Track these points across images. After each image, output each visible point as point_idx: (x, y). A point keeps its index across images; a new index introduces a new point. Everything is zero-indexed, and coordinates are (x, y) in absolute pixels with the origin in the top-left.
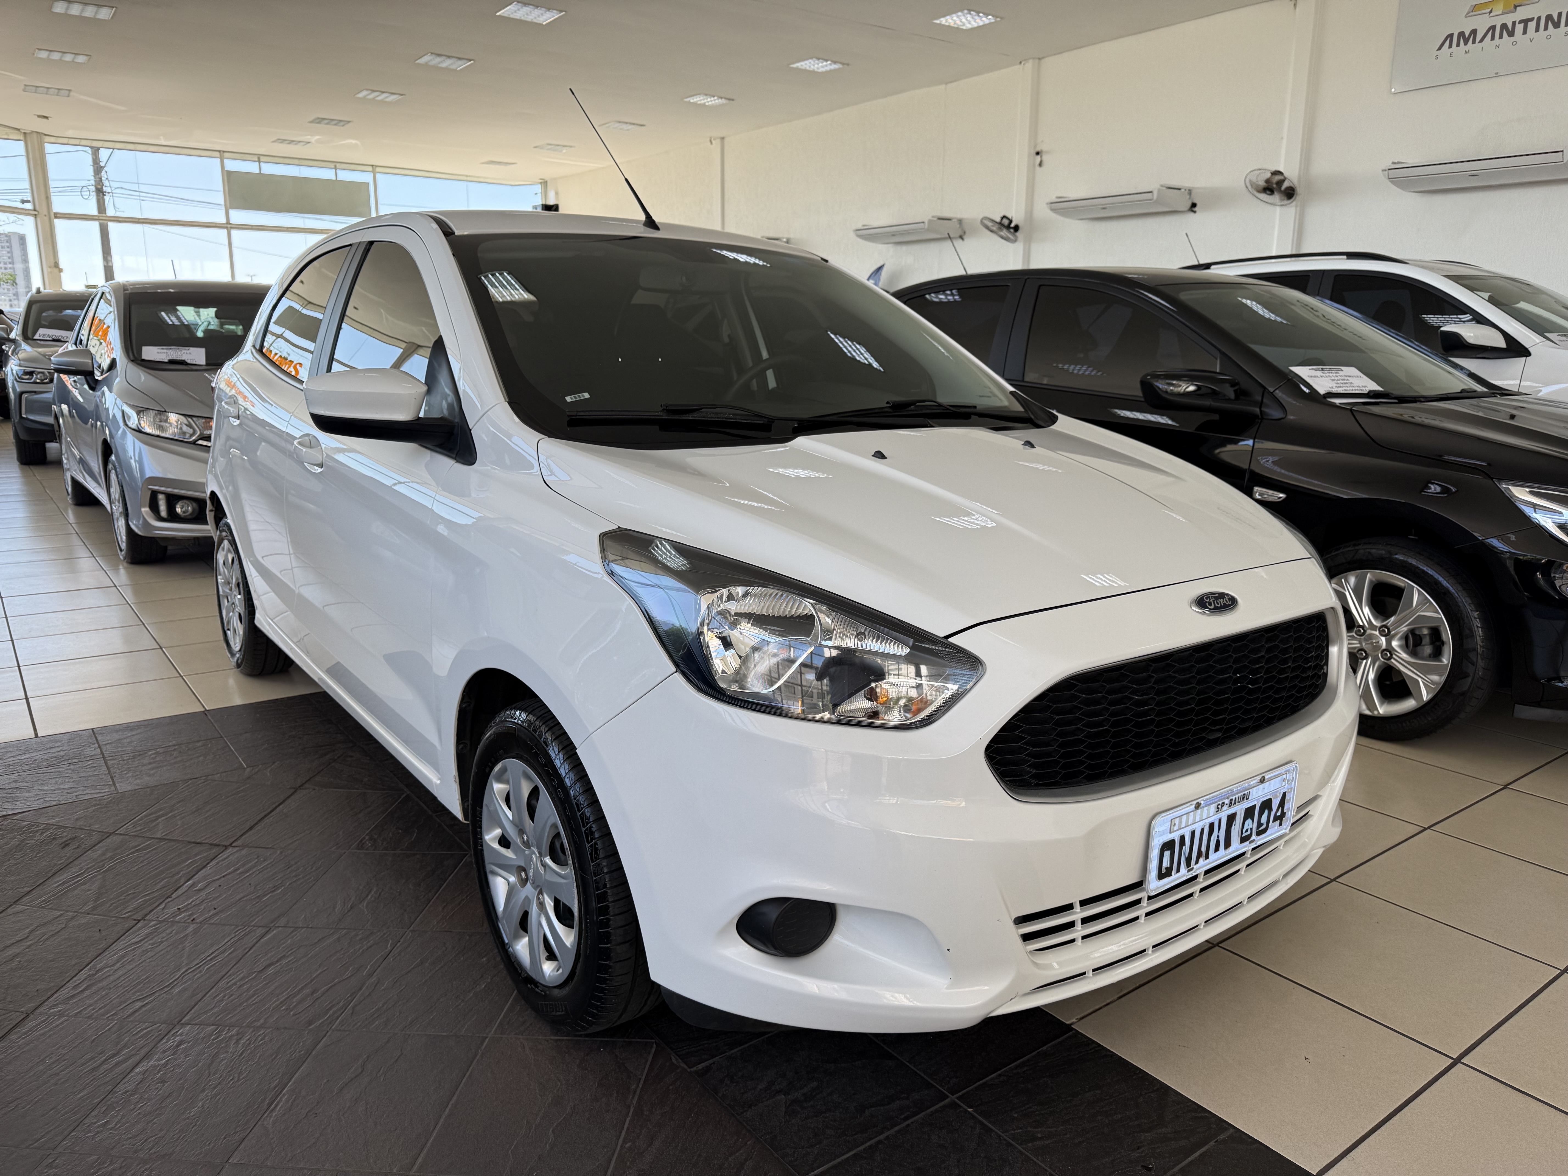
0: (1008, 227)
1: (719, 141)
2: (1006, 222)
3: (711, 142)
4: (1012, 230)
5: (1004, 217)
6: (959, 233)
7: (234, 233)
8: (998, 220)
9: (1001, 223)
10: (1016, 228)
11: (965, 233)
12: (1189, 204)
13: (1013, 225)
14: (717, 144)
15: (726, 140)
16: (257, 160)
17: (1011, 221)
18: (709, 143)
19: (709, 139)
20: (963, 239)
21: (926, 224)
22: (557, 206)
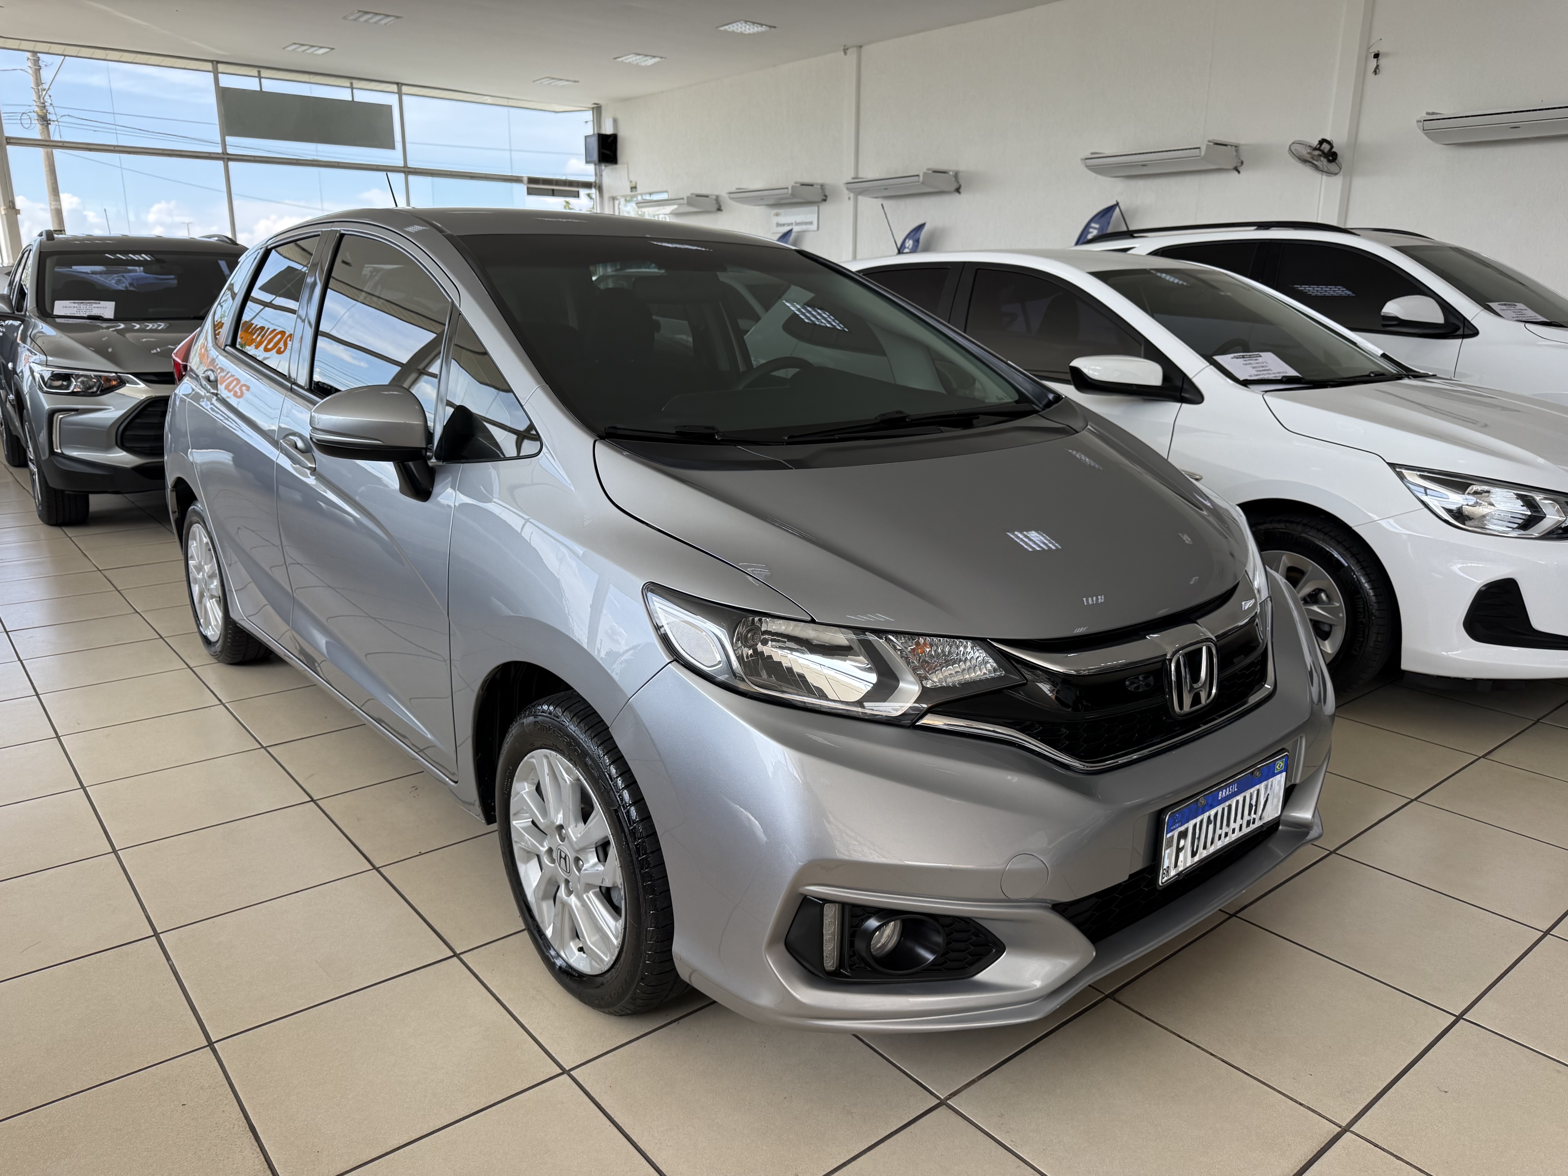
0: (1326, 155)
1: (855, 50)
2: (1326, 147)
3: (845, 51)
4: (1329, 159)
5: (1325, 141)
6: (1235, 163)
7: (231, 164)
8: (1316, 145)
9: (1318, 149)
10: (1334, 157)
11: (1242, 163)
13: (1331, 152)
14: (852, 54)
15: (864, 49)
16: (256, 74)
17: (1331, 147)
18: (842, 52)
19: (842, 48)
20: (1239, 172)
21: (1203, 151)
22: (615, 137)
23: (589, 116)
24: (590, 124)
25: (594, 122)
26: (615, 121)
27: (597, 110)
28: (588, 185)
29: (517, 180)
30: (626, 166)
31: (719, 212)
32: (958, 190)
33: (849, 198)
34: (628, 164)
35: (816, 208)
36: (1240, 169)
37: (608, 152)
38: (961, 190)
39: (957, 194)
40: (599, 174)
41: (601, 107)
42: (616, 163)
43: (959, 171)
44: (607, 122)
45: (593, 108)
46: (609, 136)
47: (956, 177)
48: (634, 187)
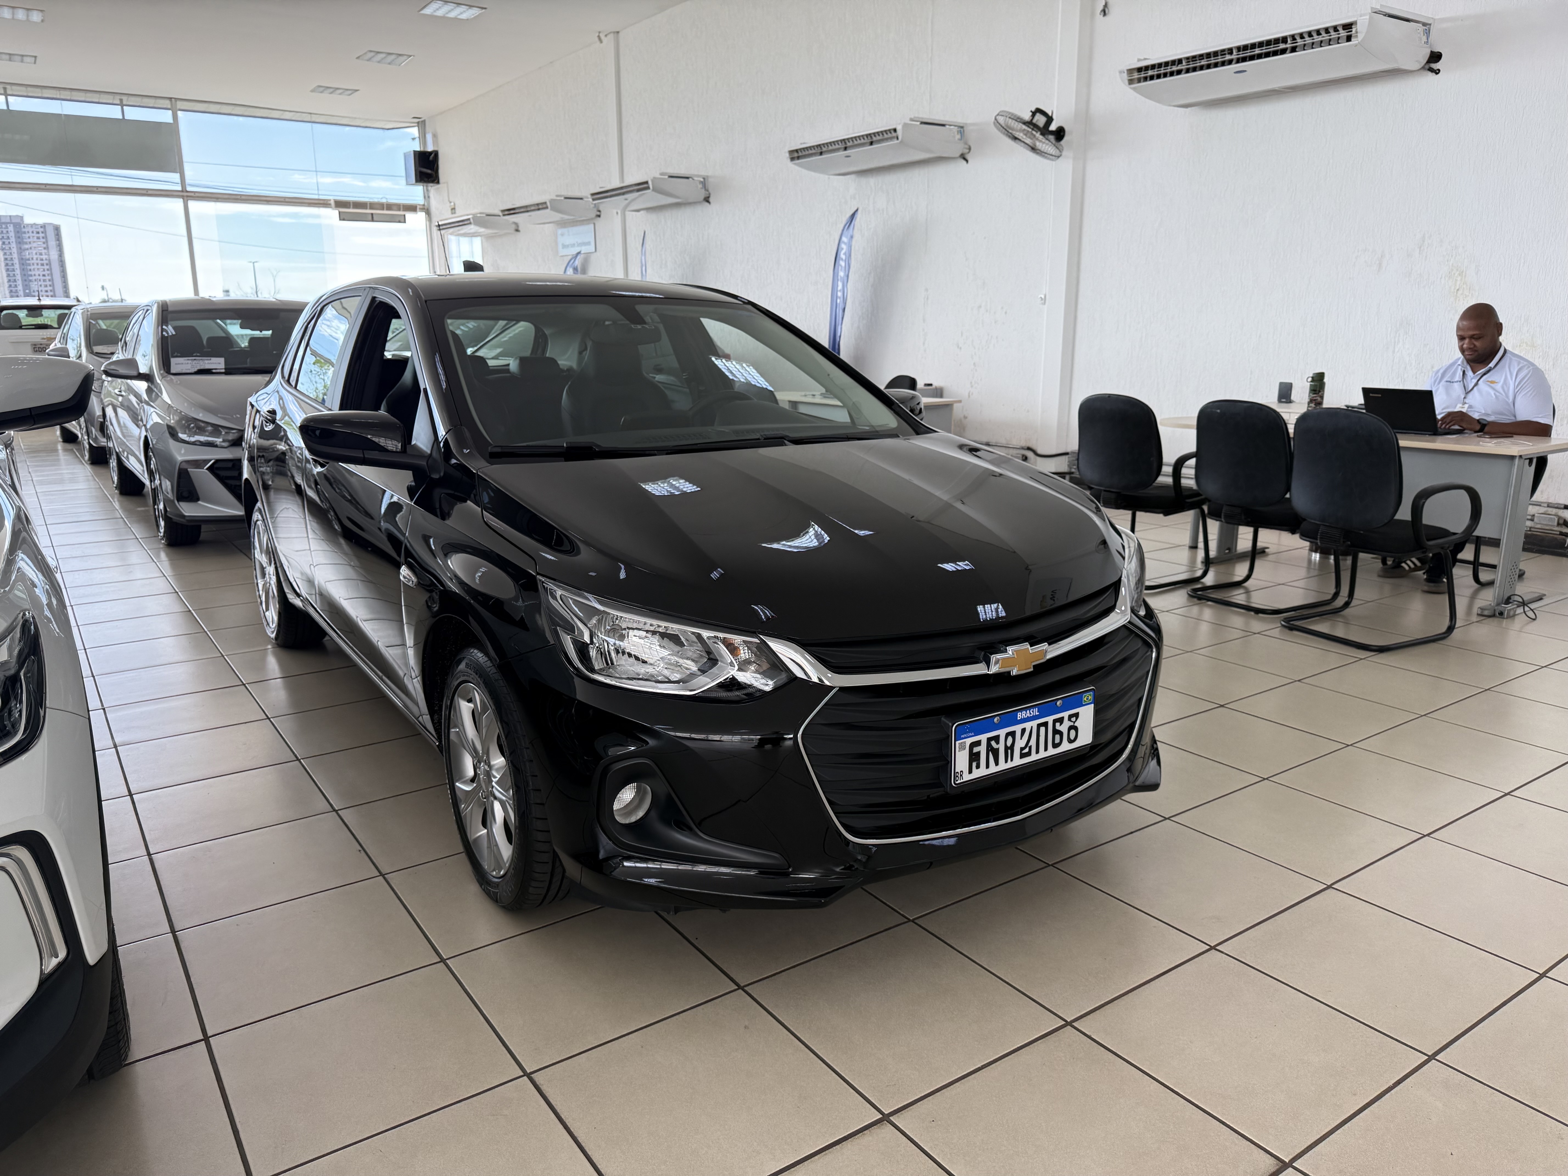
0: (1045, 131)
1: (611, 36)
2: (1040, 120)
3: (599, 36)
4: (1052, 137)
5: (1038, 111)
6: (959, 149)
8: (1027, 117)
9: (1030, 124)
10: (1060, 134)
11: (970, 149)
12: (1425, 54)
13: (1053, 127)
14: (608, 41)
15: (621, 34)
17: (1050, 120)
18: (598, 42)
19: (597, 34)
20: (967, 161)
21: (900, 133)
22: (436, 154)
23: (415, 131)
24: (417, 140)
25: (419, 137)
26: (435, 136)
27: (422, 124)
28: (412, 208)
29: (324, 204)
30: (446, 185)
31: (518, 233)
32: (707, 200)
33: (617, 213)
34: (447, 183)
35: (592, 226)
36: (968, 157)
37: (429, 171)
38: (711, 200)
39: (707, 204)
40: (427, 197)
41: (424, 121)
42: (438, 182)
43: (707, 176)
44: (429, 137)
45: (418, 123)
46: (430, 153)
47: (704, 183)
48: (453, 209)
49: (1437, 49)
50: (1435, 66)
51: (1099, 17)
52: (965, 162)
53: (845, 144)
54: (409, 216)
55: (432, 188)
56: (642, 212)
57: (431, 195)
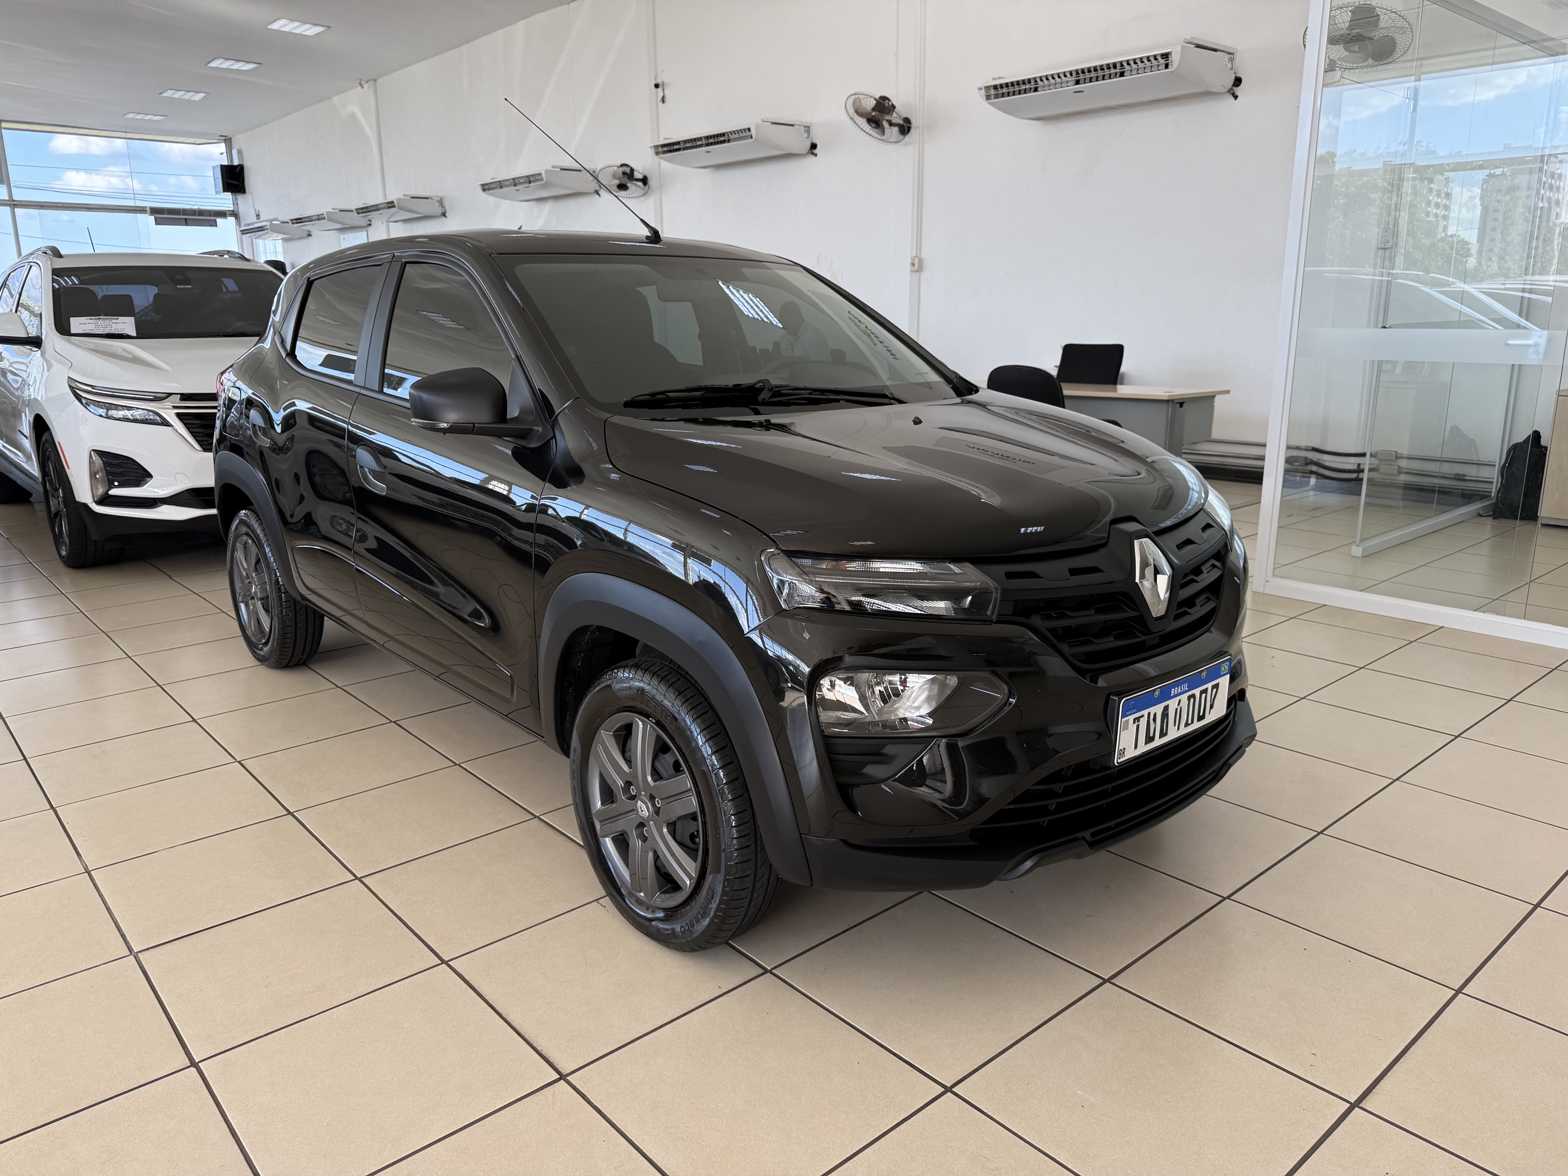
2: (628, 172)
4: (638, 182)
5: (623, 165)
6: (593, 187)
10: (645, 180)
11: (599, 187)
12: (807, 146)
13: (638, 175)
15: (377, 82)
17: (634, 170)
19: (359, 81)
21: (544, 176)
22: (241, 168)
23: (222, 147)
24: (224, 155)
25: (227, 153)
26: (240, 152)
27: (228, 141)
28: (223, 214)
29: (141, 210)
30: (251, 195)
31: (310, 237)
32: (444, 215)
33: (383, 223)
34: (252, 193)
35: (365, 233)
36: (600, 192)
37: (236, 183)
38: (447, 215)
39: (444, 218)
40: (235, 204)
41: (230, 139)
42: (244, 192)
43: (443, 196)
44: (235, 152)
45: (225, 140)
46: (236, 167)
47: (441, 202)
48: (258, 216)
49: (815, 141)
50: (815, 151)
51: (660, 104)
52: (598, 196)
53: (515, 182)
54: (219, 221)
55: (240, 197)
56: (399, 223)
57: (239, 202)
